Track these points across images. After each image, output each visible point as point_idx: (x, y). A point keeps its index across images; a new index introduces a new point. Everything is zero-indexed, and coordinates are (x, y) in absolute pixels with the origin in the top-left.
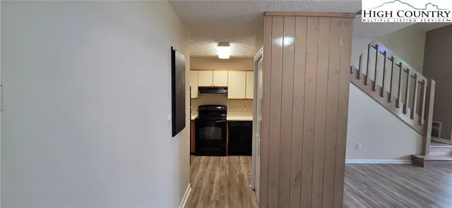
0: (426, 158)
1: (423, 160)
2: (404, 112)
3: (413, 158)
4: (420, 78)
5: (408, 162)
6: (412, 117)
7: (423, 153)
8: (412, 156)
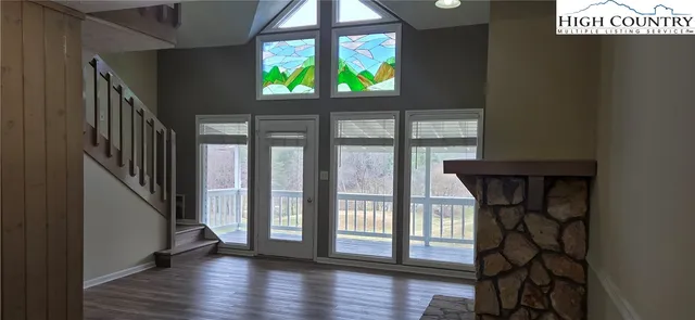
0: (173, 251)
1: (169, 255)
2: (142, 183)
3: (157, 256)
4: (159, 126)
5: (152, 264)
6: (152, 191)
7: (169, 246)
8: (155, 254)
